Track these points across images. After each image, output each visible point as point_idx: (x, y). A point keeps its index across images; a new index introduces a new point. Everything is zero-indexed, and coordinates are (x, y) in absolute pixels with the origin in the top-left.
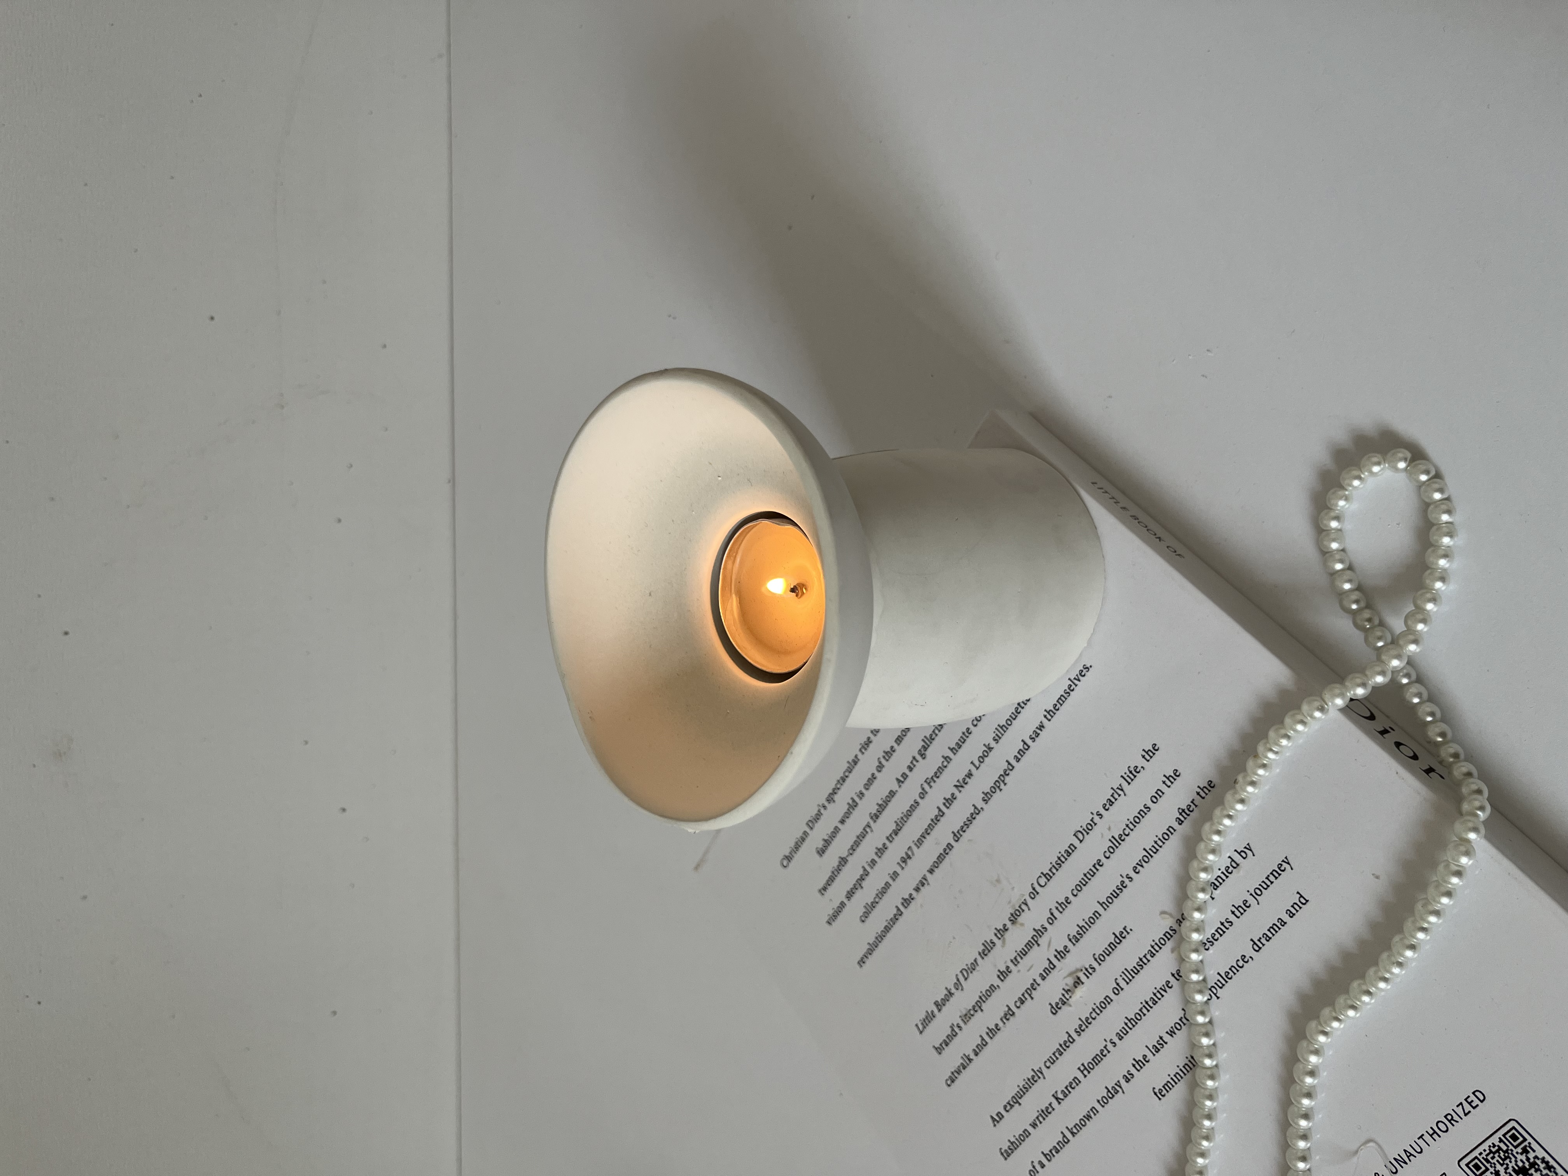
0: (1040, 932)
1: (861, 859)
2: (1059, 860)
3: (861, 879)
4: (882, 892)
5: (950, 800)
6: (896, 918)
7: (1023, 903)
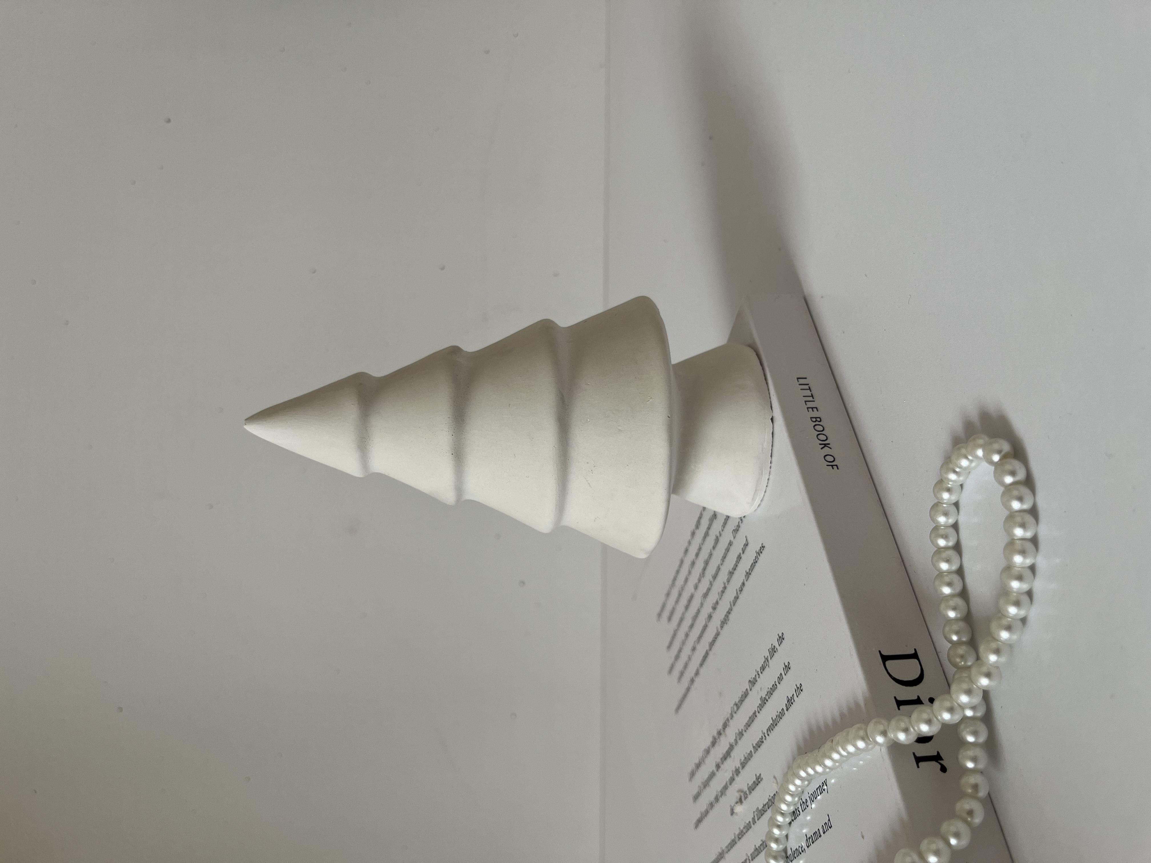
0: (731, 747)
1: (681, 635)
2: (742, 697)
3: (680, 651)
4: (686, 666)
5: (710, 617)
6: (688, 689)
7: (728, 720)
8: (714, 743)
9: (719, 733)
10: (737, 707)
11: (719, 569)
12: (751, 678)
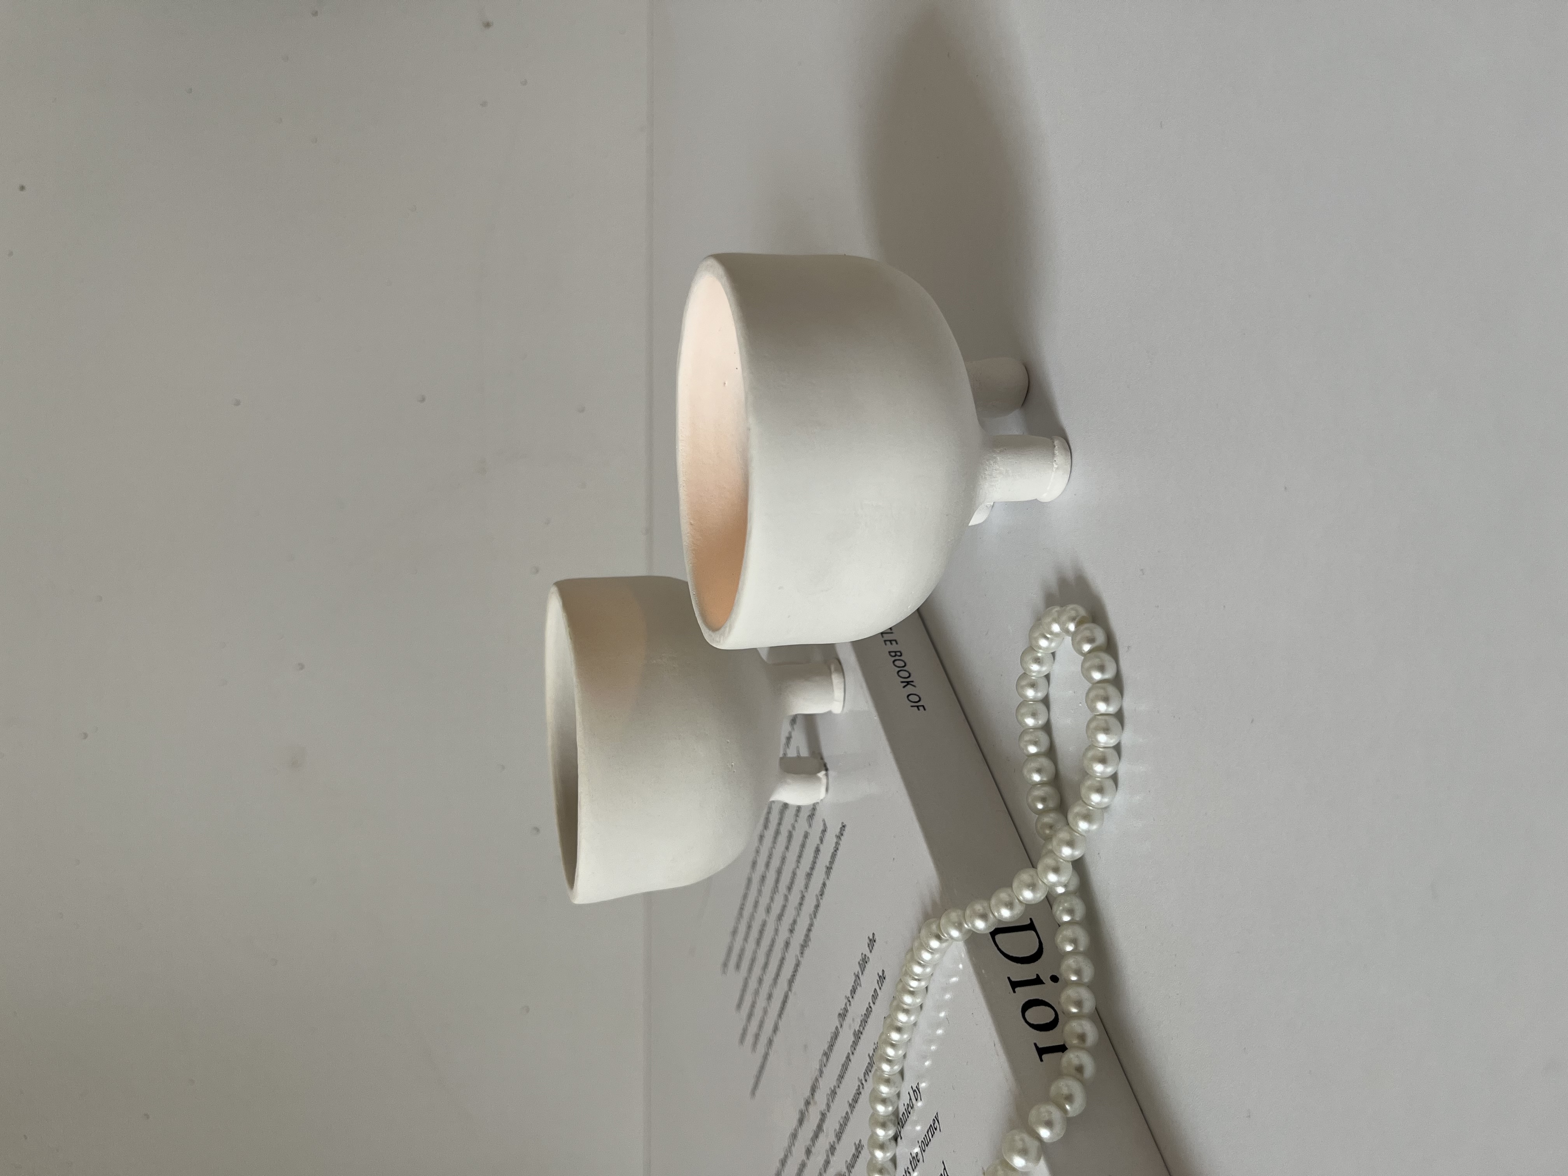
0: (823, 1116)
1: (753, 984)
2: (831, 1041)
3: (753, 1006)
4: (761, 1025)
5: (787, 944)
6: (766, 1056)
7: (817, 1080)
8: (801, 1121)
9: (807, 1103)
10: (827, 1055)
11: (794, 874)
12: (841, 1009)
